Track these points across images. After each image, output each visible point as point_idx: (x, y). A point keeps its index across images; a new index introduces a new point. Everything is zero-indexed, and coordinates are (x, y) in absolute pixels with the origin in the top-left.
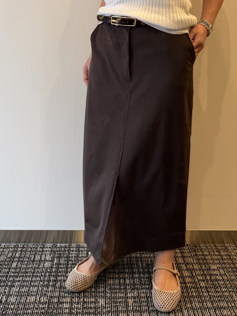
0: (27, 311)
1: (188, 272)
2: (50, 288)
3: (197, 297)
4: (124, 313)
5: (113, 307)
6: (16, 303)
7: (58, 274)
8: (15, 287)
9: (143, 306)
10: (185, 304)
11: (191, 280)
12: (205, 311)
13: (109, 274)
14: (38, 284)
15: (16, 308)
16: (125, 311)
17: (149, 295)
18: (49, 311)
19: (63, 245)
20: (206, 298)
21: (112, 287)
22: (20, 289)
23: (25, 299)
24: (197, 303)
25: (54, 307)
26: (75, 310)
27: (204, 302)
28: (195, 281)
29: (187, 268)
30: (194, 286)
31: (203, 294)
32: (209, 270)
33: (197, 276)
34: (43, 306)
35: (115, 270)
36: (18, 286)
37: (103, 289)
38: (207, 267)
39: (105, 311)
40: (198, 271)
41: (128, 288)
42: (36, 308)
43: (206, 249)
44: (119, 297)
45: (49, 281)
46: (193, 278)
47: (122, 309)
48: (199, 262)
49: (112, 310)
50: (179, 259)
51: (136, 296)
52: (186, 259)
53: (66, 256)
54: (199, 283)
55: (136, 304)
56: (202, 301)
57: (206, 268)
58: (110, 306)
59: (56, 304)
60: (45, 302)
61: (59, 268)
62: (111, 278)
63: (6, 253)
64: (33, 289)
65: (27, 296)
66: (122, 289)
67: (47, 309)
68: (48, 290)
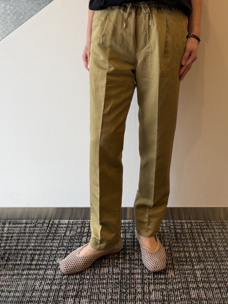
0: (102, 281)
2: (120, 260)
4: (194, 284)
5: (182, 278)
6: (91, 274)
7: (126, 247)
9: (211, 277)
13: (174, 248)
15: (92, 279)
16: (195, 282)
17: (215, 267)
18: (122, 281)
19: (127, 221)
21: (179, 260)
23: (99, 270)
25: (127, 277)
26: (147, 280)
34: (116, 277)
35: (179, 244)
37: (170, 262)
39: (176, 281)
41: (194, 261)
42: (110, 279)
44: (186, 269)
47: (191, 280)
49: (182, 280)
51: (202, 268)
53: (131, 231)
55: (204, 275)
58: (180, 277)
59: (128, 275)
60: (118, 273)
61: (126, 242)
62: (177, 252)
65: (100, 267)
66: (188, 261)
67: (120, 279)
68: (119, 262)
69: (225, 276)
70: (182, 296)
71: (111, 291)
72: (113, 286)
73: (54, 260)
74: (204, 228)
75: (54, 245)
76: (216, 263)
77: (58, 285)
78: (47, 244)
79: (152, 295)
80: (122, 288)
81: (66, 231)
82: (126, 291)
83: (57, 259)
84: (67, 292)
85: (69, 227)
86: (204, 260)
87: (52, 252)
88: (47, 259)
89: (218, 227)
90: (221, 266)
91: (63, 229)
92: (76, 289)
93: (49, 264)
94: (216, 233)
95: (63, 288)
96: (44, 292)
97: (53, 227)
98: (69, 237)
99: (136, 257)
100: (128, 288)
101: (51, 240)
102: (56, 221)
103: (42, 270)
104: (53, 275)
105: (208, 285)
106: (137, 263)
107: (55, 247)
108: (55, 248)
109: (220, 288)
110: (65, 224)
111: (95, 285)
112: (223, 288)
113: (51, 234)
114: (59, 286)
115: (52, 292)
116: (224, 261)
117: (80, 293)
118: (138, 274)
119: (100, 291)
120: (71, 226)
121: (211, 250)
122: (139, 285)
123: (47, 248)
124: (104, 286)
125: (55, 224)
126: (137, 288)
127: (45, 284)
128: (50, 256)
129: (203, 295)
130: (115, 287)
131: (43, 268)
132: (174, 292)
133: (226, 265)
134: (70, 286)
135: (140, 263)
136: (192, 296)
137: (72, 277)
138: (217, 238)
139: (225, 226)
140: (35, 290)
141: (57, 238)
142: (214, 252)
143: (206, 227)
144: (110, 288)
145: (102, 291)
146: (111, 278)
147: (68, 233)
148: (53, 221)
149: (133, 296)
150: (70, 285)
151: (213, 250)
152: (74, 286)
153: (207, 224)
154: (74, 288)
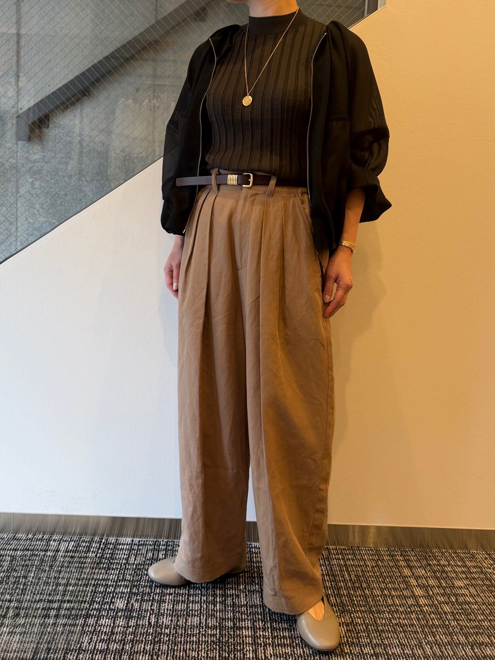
0: (190, 638)
1: (421, 589)
2: (218, 605)
3: (442, 626)
6: (173, 626)
8: (165, 602)
9: (362, 637)
10: (425, 637)
11: (427, 601)
12: (457, 648)
14: (199, 600)
15: (173, 634)
17: (367, 621)
18: (222, 640)
20: (455, 628)
22: (173, 605)
23: (184, 621)
25: (229, 634)
26: (262, 639)
27: (453, 635)
28: (434, 603)
29: (418, 584)
30: (433, 610)
31: (449, 622)
32: (452, 587)
33: (436, 595)
36: (170, 601)
38: (448, 582)
40: (435, 588)
42: (202, 634)
43: (442, 557)
45: (215, 596)
46: (431, 599)
48: (435, 576)
50: (403, 569)
51: (349, 622)
52: (414, 570)
54: (441, 607)
56: (449, 633)
57: (447, 585)
59: (231, 630)
60: (214, 626)
64: (194, 606)
65: (187, 616)
67: (219, 637)
68: (215, 609)
71: (205, 655)
72: (208, 647)
73: (111, 602)
74: (349, 558)
75: (111, 578)
76: (369, 614)
77: (119, 643)
78: (98, 576)
80: (222, 650)
81: (129, 557)
82: (229, 656)
83: (115, 601)
84: (135, 655)
85: (133, 549)
86: (351, 609)
87: (108, 589)
88: (99, 600)
89: (371, 558)
90: (378, 620)
91: (124, 552)
92: (148, 650)
93: (104, 609)
94: (368, 568)
95: (127, 648)
96: (97, 653)
97: (107, 548)
98: (133, 565)
99: (242, 601)
100: (232, 650)
101: (105, 569)
102: (112, 540)
103: (92, 618)
104: (110, 626)
105: (359, 650)
106: (245, 610)
107: (111, 580)
108: (112, 583)
110: (127, 544)
111: (179, 644)
112: (381, 655)
113: (104, 560)
114: (121, 645)
115: (110, 653)
116: (382, 612)
117: (156, 657)
118: (247, 628)
119: (188, 655)
120: (136, 547)
121: (360, 594)
122: (249, 647)
123: (99, 582)
124: (194, 646)
125: (111, 544)
126: (247, 650)
127: (97, 640)
128: (105, 595)
130: (210, 649)
131: (93, 615)
133: (385, 619)
134: (138, 644)
135: (249, 611)
137: (141, 631)
138: (370, 576)
139: (381, 556)
140: (82, 650)
141: (114, 567)
142: (365, 597)
143: (352, 557)
144: (203, 650)
145: (191, 655)
146: (205, 634)
147: (132, 560)
148: (106, 538)
150: (140, 643)
151: (365, 594)
152: (146, 646)
153: (353, 552)
154: (146, 648)
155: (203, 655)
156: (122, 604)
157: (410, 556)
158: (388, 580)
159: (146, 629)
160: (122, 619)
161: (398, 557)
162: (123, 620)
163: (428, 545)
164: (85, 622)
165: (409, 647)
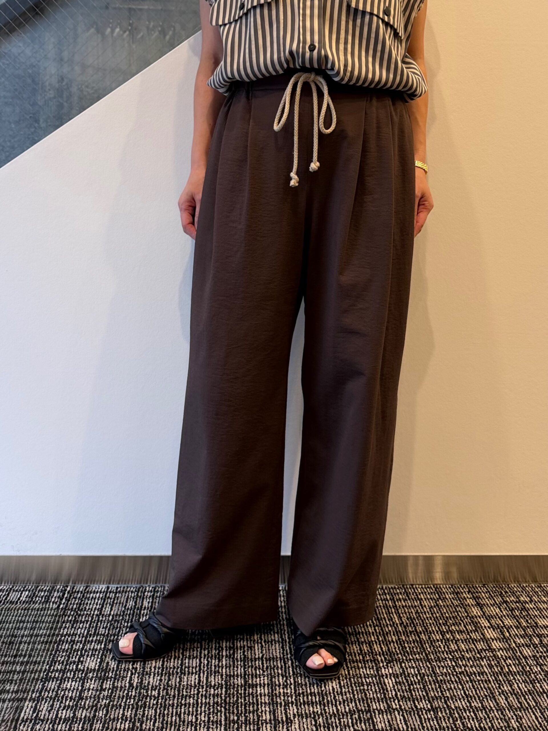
0: (186, 700)
1: (494, 631)
2: (224, 660)
3: (521, 673)
4: (381, 703)
5: (356, 692)
6: (162, 687)
9: (416, 690)
10: (499, 686)
11: (502, 645)
12: (540, 697)
14: (198, 654)
15: (163, 696)
16: (382, 699)
17: (423, 671)
18: (229, 700)
20: (538, 675)
23: (178, 680)
24: (521, 684)
25: (238, 693)
26: (282, 698)
27: (536, 683)
28: (512, 646)
29: (491, 625)
30: (510, 655)
31: (530, 668)
32: (535, 627)
33: (513, 637)
34: (216, 692)
38: (529, 621)
39: (342, 698)
40: (513, 629)
41: (380, 660)
42: (202, 695)
43: (523, 592)
44: (365, 675)
45: (220, 649)
46: (507, 642)
48: (513, 614)
49: (356, 697)
50: (471, 608)
51: (398, 672)
52: (486, 610)
54: (520, 651)
56: (530, 681)
57: (528, 625)
58: (350, 691)
59: (241, 688)
60: (219, 684)
63: (122, 601)
64: (191, 662)
65: (181, 674)
66: (367, 661)
67: (225, 696)
68: (220, 664)
69: (445, 687)
70: (357, 726)
71: (206, 719)
72: (209, 709)
73: (79, 660)
74: (400, 598)
75: (79, 633)
76: (426, 663)
77: (90, 709)
78: (62, 631)
79: (293, 724)
80: (229, 713)
81: (103, 606)
82: (238, 719)
83: (85, 660)
84: (110, 723)
85: (109, 597)
86: (401, 658)
87: (74, 646)
88: (62, 659)
89: (429, 596)
90: (437, 669)
91: (96, 601)
92: (128, 716)
94: (424, 608)
95: (101, 715)
96: (59, 723)
97: (74, 598)
98: (109, 616)
99: (257, 653)
100: (242, 712)
101: (70, 623)
102: (81, 587)
103: (52, 682)
104: (78, 689)
105: (411, 704)
106: (260, 664)
107: (79, 635)
108: (80, 639)
109: (434, 710)
110: (101, 592)
111: (170, 708)
112: (441, 709)
113: (69, 612)
114: (92, 712)
115: (78, 722)
116: (443, 659)
117: (139, 724)
118: (262, 685)
119: (182, 720)
120: (112, 595)
121: (414, 639)
122: (265, 707)
123: (63, 638)
124: (191, 709)
125: (78, 592)
126: (262, 711)
127: (60, 707)
128: (70, 653)
129: (401, 723)
130: (213, 712)
131: (54, 677)
132: (339, 719)
133: (446, 667)
134: (115, 710)
136: (378, 725)
137: (119, 694)
138: (427, 618)
139: (443, 594)
140: (39, 719)
141: (83, 620)
142: (421, 642)
143: (404, 597)
144: (203, 714)
145: (186, 719)
146: (206, 694)
147: (107, 610)
148: (72, 586)
149: (254, 727)
150: (117, 708)
151: (420, 638)
152: (126, 712)
153: (405, 590)
154: (126, 714)
155: (203, 719)
156: (94, 664)
157: (480, 593)
158: (451, 622)
159: (126, 692)
160: (93, 681)
161: (465, 595)
162: (95, 682)
163: (504, 579)
164: (43, 686)
165: (477, 698)
